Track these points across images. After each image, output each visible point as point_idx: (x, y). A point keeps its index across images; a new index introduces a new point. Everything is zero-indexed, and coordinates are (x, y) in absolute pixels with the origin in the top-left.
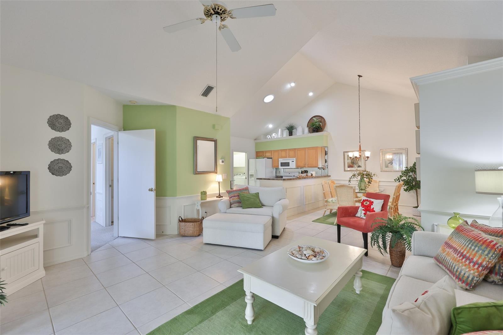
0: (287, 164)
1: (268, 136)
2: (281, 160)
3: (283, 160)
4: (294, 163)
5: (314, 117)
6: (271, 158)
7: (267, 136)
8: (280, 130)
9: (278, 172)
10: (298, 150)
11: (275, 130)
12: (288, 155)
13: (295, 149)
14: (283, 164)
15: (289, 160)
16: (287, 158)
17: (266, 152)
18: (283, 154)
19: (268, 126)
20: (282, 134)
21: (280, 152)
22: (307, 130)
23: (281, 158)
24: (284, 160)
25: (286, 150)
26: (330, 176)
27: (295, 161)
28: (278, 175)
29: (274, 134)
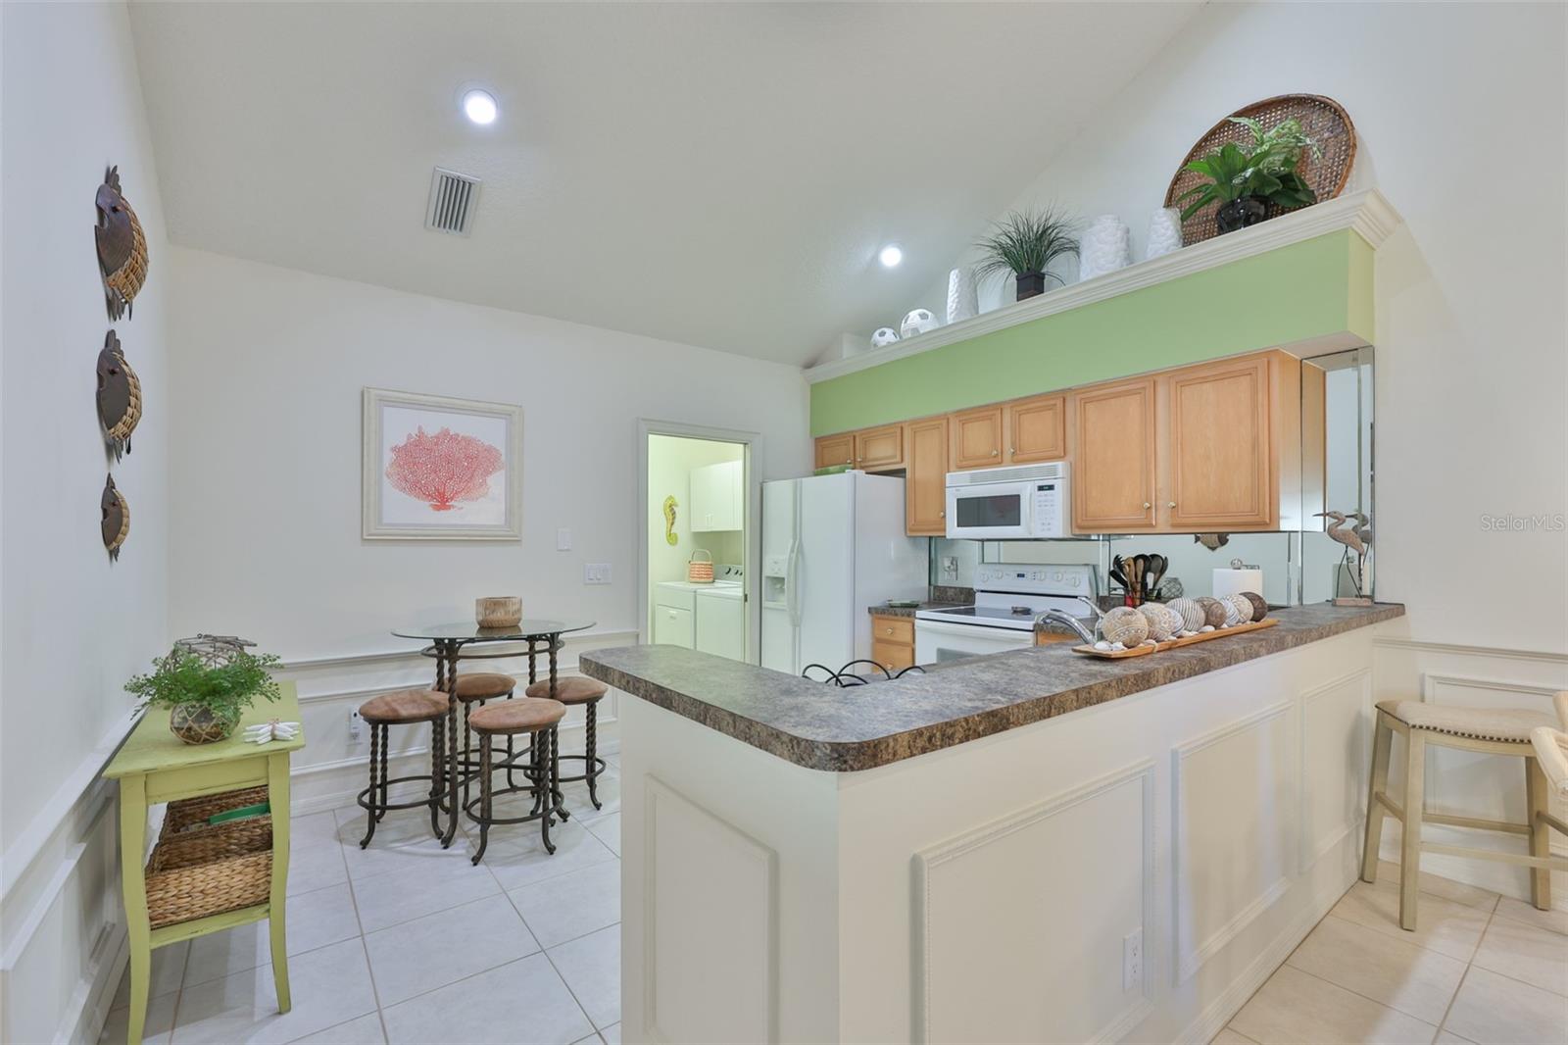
0: (1006, 509)
1: (882, 334)
2: (963, 484)
3: (974, 480)
4: (1059, 496)
5: (1238, 114)
6: (899, 473)
7: (877, 334)
8: (954, 277)
9: (947, 563)
10: (1086, 401)
11: (923, 289)
12: (1013, 445)
13: (1063, 395)
14: (974, 511)
15: (1017, 476)
16: (1000, 463)
17: (870, 435)
18: (978, 437)
19: (876, 259)
20: (971, 299)
21: (954, 426)
22: (1165, 226)
23: (961, 468)
24: (984, 479)
25: (999, 407)
26: (1398, 610)
27: (1059, 485)
28: (944, 579)
29: (914, 316)
